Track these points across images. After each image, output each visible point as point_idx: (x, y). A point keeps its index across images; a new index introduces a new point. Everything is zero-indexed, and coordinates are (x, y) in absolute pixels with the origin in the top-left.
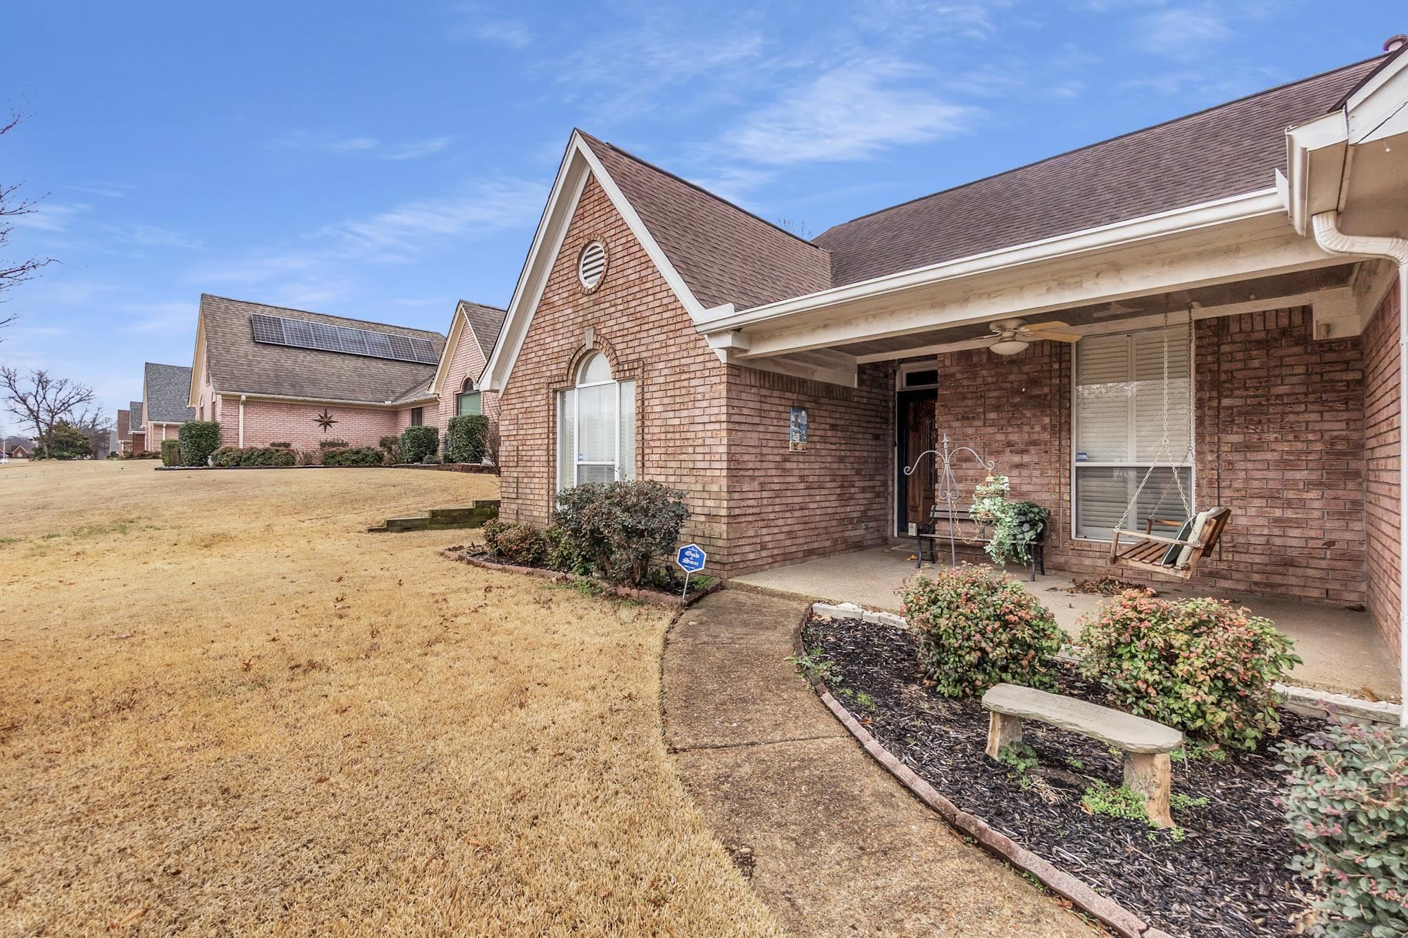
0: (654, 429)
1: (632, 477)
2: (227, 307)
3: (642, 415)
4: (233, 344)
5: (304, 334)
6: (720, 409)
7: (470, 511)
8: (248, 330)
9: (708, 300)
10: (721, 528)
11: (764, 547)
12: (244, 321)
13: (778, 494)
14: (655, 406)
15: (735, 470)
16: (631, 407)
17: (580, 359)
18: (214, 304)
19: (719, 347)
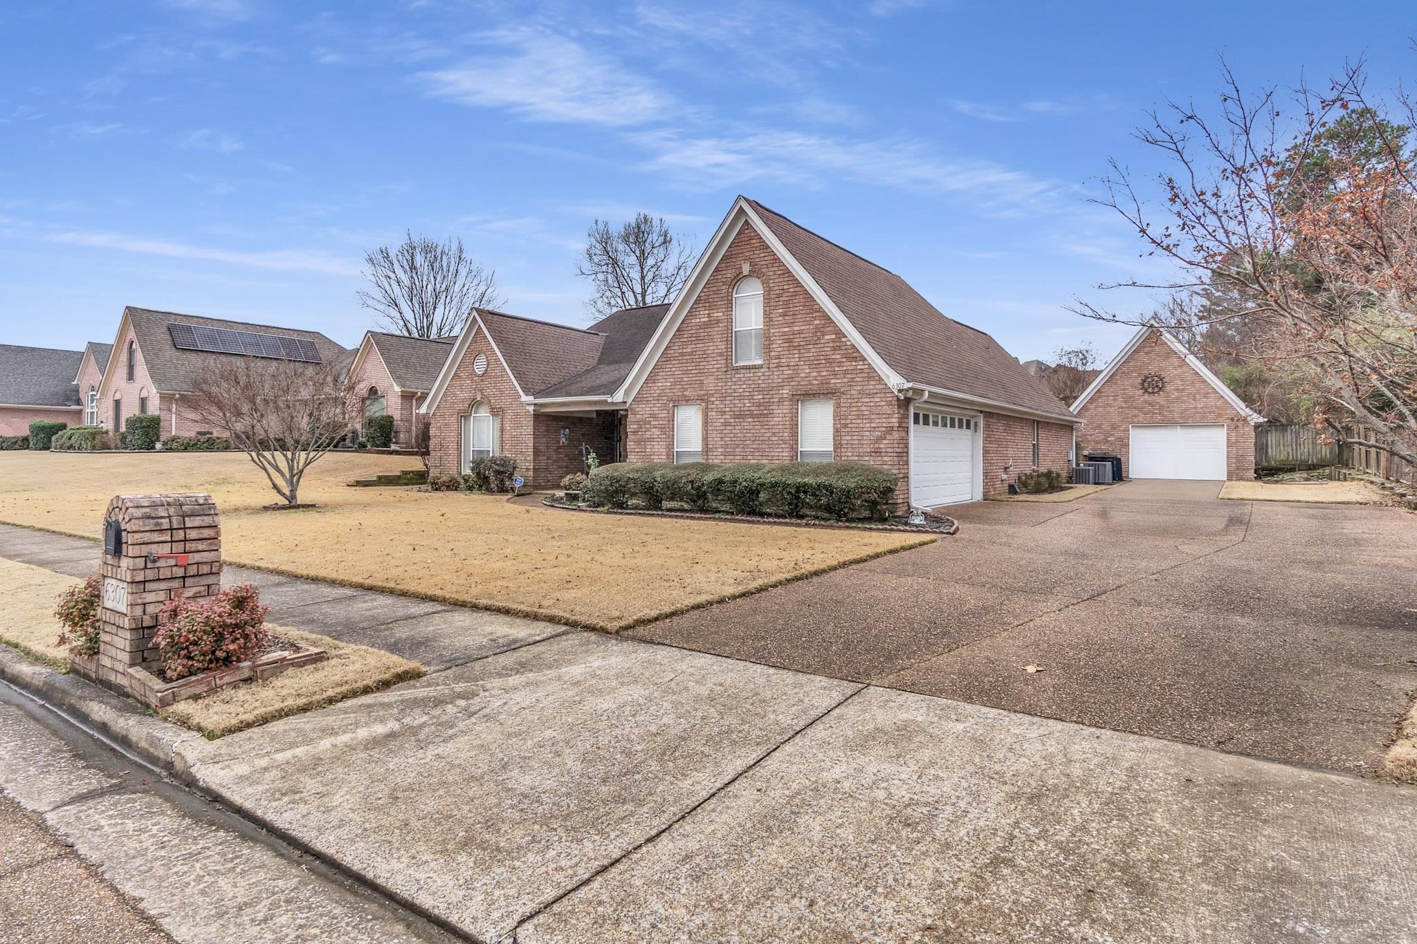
0: (507, 436)
1: (497, 454)
2: (148, 319)
3: (502, 430)
4: (160, 350)
5: (211, 338)
6: (531, 430)
7: (399, 477)
8: (168, 337)
9: (527, 392)
10: (531, 473)
11: (548, 481)
12: (164, 330)
13: (555, 461)
14: (507, 427)
15: (536, 452)
16: (497, 426)
17: (474, 404)
18: (138, 315)
19: (531, 409)
